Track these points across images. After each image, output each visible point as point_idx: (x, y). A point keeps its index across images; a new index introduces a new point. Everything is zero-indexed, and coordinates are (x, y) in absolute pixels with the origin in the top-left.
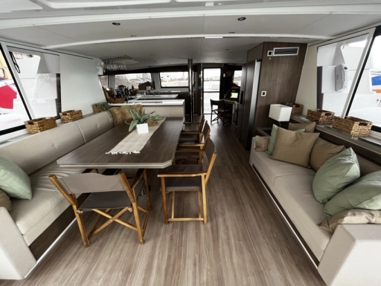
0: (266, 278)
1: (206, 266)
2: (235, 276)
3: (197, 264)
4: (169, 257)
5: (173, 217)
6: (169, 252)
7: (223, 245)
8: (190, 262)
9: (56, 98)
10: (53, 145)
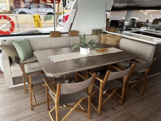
9: (72, 23)
10: (52, 45)
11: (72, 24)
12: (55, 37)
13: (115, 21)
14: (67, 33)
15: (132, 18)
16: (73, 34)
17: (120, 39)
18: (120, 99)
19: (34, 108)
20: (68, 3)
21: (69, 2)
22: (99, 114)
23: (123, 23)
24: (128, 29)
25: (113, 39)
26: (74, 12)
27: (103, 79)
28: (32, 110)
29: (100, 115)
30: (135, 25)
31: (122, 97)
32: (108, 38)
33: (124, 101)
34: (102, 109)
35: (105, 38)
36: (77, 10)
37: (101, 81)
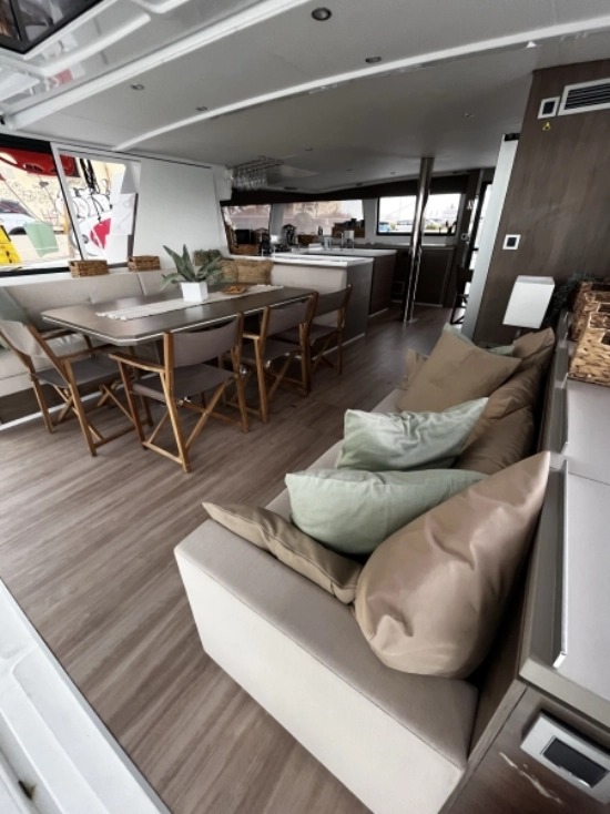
0: (157, 576)
1: (115, 515)
2: (127, 547)
3: (110, 508)
4: (98, 483)
5: (150, 440)
6: (104, 479)
7: (168, 507)
8: (108, 500)
9: (130, 233)
10: (89, 300)
11: (131, 239)
12: (91, 275)
13: (247, 231)
14: (124, 265)
15: (284, 223)
16: (144, 265)
17: (270, 268)
18: (301, 386)
19: (98, 450)
20: (78, 195)
21: (81, 193)
22: (265, 420)
23: (266, 235)
24: (281, 248)
25: (253, 270)
26: (127, 204)
27: (258, 333)
28: (94, 455)
29: (268, 420)
30: (296, 240)
31: (304, 383)
32: (241, 269)
33: (309, 389)
34: (269, 412)
35: (232, 271)
36: (137, 195)
37: (256, 338)
